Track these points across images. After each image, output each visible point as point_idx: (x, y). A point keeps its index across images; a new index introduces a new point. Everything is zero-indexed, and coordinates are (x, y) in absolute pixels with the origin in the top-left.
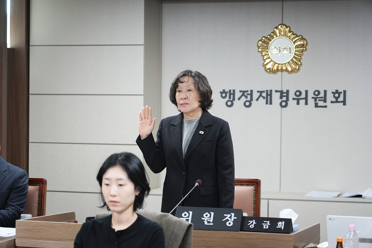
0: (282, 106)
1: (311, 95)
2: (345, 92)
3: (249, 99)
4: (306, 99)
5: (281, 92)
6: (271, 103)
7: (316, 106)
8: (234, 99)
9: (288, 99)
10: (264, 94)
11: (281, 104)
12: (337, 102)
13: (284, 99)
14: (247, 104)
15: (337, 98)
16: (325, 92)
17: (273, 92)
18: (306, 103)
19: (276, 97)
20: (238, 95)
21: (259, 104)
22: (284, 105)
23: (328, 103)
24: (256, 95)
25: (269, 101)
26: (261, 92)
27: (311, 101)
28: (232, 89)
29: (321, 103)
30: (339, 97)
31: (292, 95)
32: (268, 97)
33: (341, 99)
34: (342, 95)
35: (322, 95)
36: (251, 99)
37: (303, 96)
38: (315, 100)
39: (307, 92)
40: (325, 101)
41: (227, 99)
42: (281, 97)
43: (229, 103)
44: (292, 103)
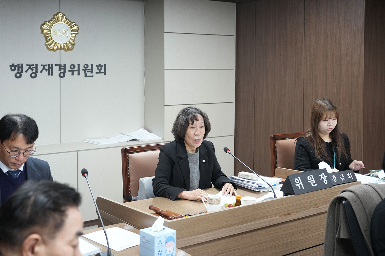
0: (60, 77)
1: (82, 68)
2: (105, 65)
3: (34, 71)
4: (78, 71)
5: (60, 66)
6: (52, 75)
7: (86, 76)
8: (22, 72)
9: (65, 71)
10: (47, 68)
11: (60, 75)
12: (100, 72)
13: (62, 71)
14: (33, 75)
15: (100, 70)
16: (92, 65)
17: (54, 66)
18: (79, 74)
19: (56, 69)
20: (25, 68)
21: (43, 76)
22: (62, 76)
23: (94, 74)
24: (40, 68)
25: (51, 73)
26: (44, 66)
27: (82, 73)
28: (20, 63)
29: (89, 74)
30: (101, 69)
31: (68, 68)
32: (49, 69)
33: (102, 71)
34: (103, 68)
35: (90, 68)
36: (37, 71)
37: (76, 68)
38: (85, 72)
39: (79, 65)
40: (92, 72)
41: (16, 71)
42: (60, 70)
43: (18, 75)
44: (68, 74)
